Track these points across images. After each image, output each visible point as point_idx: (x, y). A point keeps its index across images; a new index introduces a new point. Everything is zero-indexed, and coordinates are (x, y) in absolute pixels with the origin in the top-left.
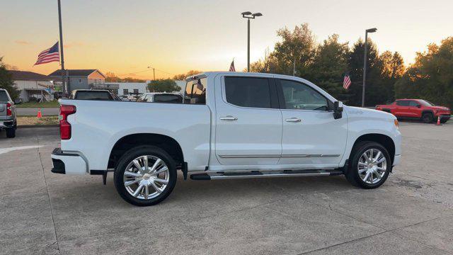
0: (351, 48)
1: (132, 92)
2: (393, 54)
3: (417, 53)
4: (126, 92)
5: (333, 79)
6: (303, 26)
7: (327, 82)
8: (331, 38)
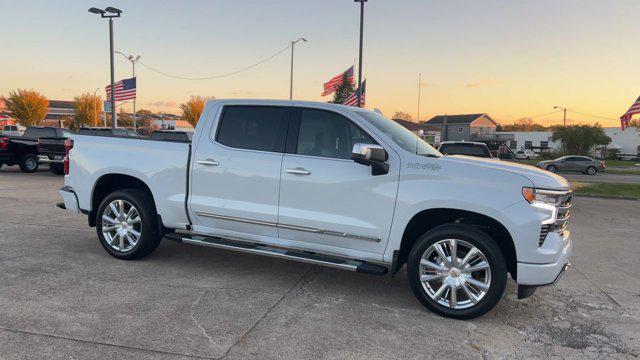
1: (539, 145)
4: (529, 145)
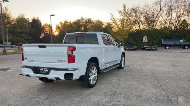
0: (30, 21)
2: (48, 25)
3: (56, 25)
5: (25, 34)
6: (5, 8)
7: (22, 35)
8: (21, 15)
